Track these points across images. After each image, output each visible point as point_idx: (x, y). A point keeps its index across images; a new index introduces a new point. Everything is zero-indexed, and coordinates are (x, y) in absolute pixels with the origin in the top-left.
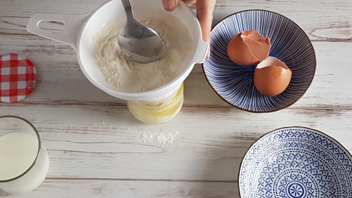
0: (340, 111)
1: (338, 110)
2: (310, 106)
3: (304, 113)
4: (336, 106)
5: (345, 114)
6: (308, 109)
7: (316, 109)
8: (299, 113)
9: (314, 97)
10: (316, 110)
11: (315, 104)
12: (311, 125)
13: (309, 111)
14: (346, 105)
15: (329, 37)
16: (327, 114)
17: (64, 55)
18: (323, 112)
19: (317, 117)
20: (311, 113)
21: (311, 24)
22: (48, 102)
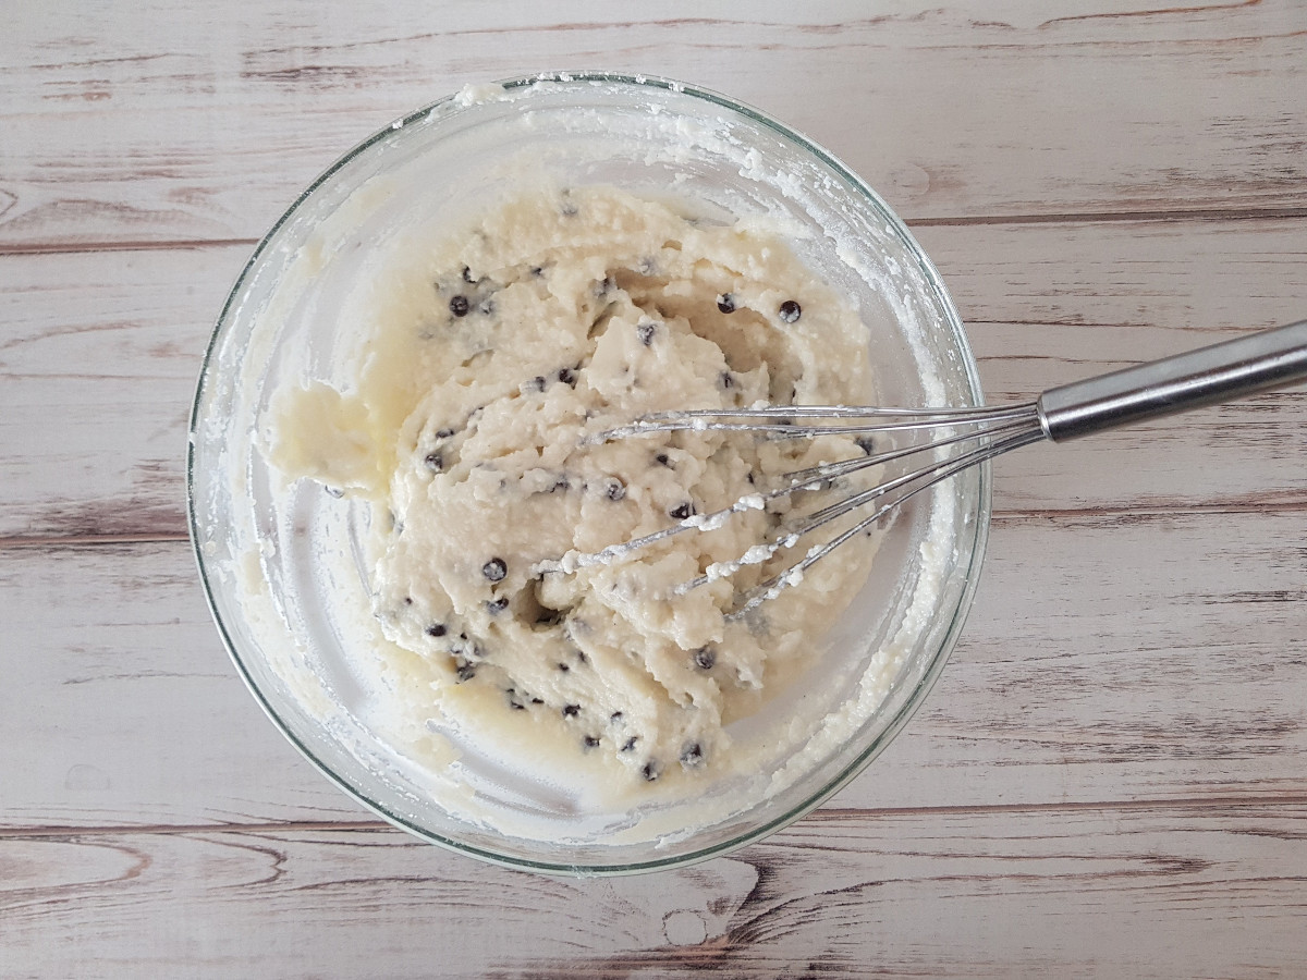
0: (48, 530)
1: (56, 535)
2: (158, 545)
4: (62, 549)
5: (32, 517)
6: (166, 533)
7: (136, 533)
9: (140, 585)
10: (138, 529)
11: (140, 555)
12: (158, 469)
13: (164, 526)
14: (23, 557)
15: (72, 848)
16: (95, 515)
17: (1132, 720)
18: (110, 525)
19: (133, 501)
20: (154, 517)
21: (138, 903)
22: (1170, 516)
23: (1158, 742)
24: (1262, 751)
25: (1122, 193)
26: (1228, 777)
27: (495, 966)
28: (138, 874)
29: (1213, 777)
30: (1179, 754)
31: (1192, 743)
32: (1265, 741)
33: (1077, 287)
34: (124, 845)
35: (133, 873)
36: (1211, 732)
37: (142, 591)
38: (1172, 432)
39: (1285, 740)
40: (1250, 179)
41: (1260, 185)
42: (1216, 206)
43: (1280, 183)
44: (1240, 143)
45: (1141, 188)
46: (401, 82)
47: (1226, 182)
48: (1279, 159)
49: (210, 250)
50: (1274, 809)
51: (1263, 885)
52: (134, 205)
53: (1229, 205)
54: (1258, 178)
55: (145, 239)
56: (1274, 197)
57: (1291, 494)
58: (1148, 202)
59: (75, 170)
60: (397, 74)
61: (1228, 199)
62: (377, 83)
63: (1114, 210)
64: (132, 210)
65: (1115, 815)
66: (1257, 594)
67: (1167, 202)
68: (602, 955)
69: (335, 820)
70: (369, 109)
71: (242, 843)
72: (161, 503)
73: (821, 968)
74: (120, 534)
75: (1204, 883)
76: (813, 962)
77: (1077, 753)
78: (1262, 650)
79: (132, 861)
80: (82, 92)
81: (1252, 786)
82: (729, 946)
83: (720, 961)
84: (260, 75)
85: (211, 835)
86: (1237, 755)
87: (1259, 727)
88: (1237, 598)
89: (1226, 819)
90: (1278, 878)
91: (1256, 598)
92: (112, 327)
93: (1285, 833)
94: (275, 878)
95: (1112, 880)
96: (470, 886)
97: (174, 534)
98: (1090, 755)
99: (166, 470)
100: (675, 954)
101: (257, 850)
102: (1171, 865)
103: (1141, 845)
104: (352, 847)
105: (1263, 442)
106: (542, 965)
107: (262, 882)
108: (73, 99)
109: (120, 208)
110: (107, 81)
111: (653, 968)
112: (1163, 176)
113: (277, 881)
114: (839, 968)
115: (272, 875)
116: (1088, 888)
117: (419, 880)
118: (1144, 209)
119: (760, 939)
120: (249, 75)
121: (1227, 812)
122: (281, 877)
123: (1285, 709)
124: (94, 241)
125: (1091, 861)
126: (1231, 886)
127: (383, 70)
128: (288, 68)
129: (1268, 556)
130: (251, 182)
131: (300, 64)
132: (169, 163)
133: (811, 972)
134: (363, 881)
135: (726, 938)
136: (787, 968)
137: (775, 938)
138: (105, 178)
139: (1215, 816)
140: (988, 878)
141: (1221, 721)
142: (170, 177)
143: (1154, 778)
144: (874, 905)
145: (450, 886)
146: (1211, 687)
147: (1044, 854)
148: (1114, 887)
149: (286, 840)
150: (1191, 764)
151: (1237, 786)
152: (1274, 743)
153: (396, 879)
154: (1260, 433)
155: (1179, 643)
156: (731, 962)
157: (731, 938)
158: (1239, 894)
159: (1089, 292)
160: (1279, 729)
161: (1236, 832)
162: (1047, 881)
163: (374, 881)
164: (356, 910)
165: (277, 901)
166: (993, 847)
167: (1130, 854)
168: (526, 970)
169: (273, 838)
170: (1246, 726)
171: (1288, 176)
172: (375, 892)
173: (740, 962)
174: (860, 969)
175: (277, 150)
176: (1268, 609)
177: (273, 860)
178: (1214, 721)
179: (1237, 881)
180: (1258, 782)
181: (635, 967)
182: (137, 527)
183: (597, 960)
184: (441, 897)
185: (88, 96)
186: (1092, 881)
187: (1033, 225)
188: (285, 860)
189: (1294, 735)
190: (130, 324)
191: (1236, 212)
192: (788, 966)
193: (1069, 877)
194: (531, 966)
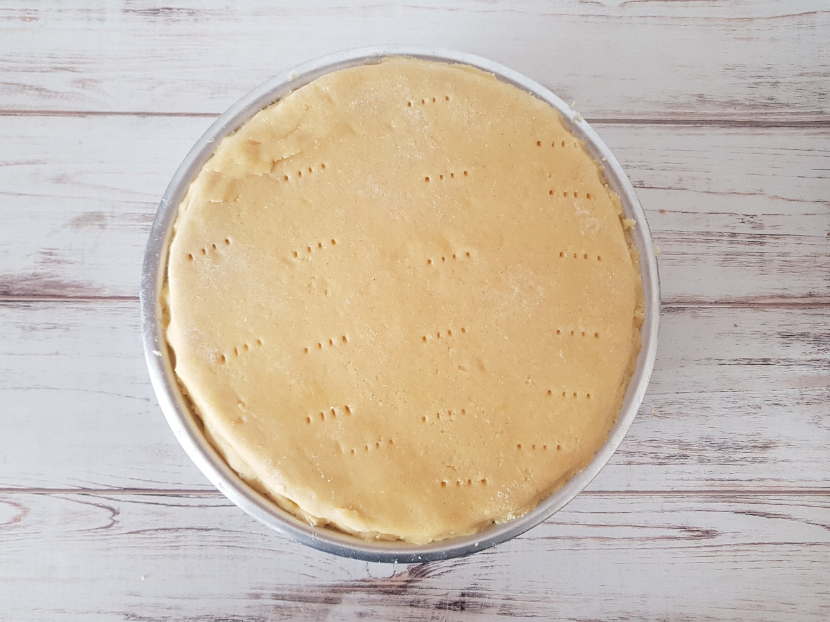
2: (48, 303)
3: (64, 287)
6: (54, 296)
7: (34, 295)
8: (77, 287)
9: (34, 329)
10: (35, 293)
11: (36, 309)
12: (51, 255)
13: (53, 291)
16: (9, 282)
17: (671, 438)
18: (18, 290)
19: (34, 275)
20: (46, 285)
21: (18, 540)
22: (696, 308)
23: (688, 453)
24: (754, 460)
25: (669, 107)
26: (733, 477)
27: (255, 588)
28: (20, 520)
29: (722, 477)
30: (702, 461)
31: (710, 453)
32: (757, 454)
33: (640, 164)
34: (12, 501)
35: (16, 520)
36: (722, 447)
37: (35, 333)
38: (699, 256)
39: (768, 454)
40: (747, 103)
41: (753, 107)
42: (726, 118)
43: (766, 106)
44: (742, 81)
45: (680, 105)
46: (222, 20)
47: (733, 104)
48: (766, 91)
49: (94, 117)
50: (761, 498)
51: (754, 547)
52: (48, 88)
53: (735, 118)
54: (752, 103)
55: (54, 109)
56: (762, 114)
57: (772, 297)
58: (685, 114)
59: (13, 64)
60: (219, 14)
61: (734, 114)
62: (208, 19)
63: (664, 118)
64: (48, 91)
65: (659, 499)
66: (751, 360)
67: (696, 114)
68: (325, 583)
69: (154, 488)
70: (201, 35)
71: (90, 501)
72: (52, 276)
73: (469, 595)
74: (24, 295)
75: (717, 546)
76: (464, 591)
77: (636, 458)
78: (755, 396)
79: (16, 512)
80: (19, 16)
81: (748, 483)
82: (409, 579)
83: (404, 588)
84: (134, 11)
85: (71, 496)
86: (737, 463)
87: (753, 445)
88: (737, 362)
89: (731, 504)
90: (764, 543)
91: (750, 362)
92: (28, 163)
93: (768, 514)
94: (111, 526)
95: (657, 542)
96: (239, 535)
97: (59, 296)
98: (645, 460)
99: (57, 255)
100: (374, 584)
101: (101, 507)
102: (696, 533)
103: (677, 519)
104: (164, 506)
105: (754, 264)
106: (286, 588)
107: (102, 528)
108: (14, 20)
109: (39, 89)
110: (36, 10)
111: (358, 592)
112: (695, 99)
113: (112, 528)
114: (480, 596)
115: (109, 524)
116: (643, 546)
117: (206, 530)
118: (682, 118)
119: (430, 575)
120: (127, 11)
121: (732, 500)
122: (115, 525)
123: (768, 435)
124: (22, 109)
125: (645, 529)
126: (736, 548)
127: (212, 12)
128: (152, 8)
129: (758, 336)
130: (124, 77)
131: (159, 6)
132: (72, 63)
133: (462, 598)
134: (169, 529)
135: (407, 574)
136: (446, 595)
137: (439, 575)
138: (31, 70)
139: (724, 502)
140: (578, 539)
141: (728, 440)
142: (73, 71)
143: (685, 476)
144: (504, 554)
145: (227, 534)
146: (721, 418)
147: (615, 524)
148: (659, 546)
149: (119, 501)
150: (709, 468)
151: (738, 483)
152: (761, 455)
153: (192, 529)
154: (752, 259)
155: (702, 389)
156: (409, 590)
157: (410, 574)
158: (738, 553)
159: (648, 168)
160: (765, 447)
161: (737, 513)
162: (617, 542)
163: (177, 529)
164: (164, 548)
165: (112, 541)
166: (582, 518)
167: (670, 525)
168: (275, 592)
169: (111, 499)
170: (744, 444)
171: (769, 101)
172: (177, 537)
173: (415, 590)
174: (494, 597)
175: (142, 58)
176: (758, 370)
177: (111, 513)
178: (723, 440)
179: (738, 545)
180: (751, 480)
181: (347, 592)
182: (35, 291)
183: (322, 586)
184: (221, 541)
185: (24, 19)
186: (645, 542)
187: (613, 124)
188: (118, 513)
189: (774, 451)
190: (40, 162)
191: (738, 122)
192: (447, 594)
193: (630, 539)
194: (278, 589)
